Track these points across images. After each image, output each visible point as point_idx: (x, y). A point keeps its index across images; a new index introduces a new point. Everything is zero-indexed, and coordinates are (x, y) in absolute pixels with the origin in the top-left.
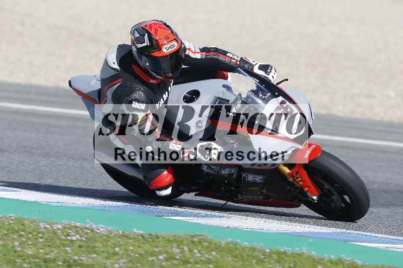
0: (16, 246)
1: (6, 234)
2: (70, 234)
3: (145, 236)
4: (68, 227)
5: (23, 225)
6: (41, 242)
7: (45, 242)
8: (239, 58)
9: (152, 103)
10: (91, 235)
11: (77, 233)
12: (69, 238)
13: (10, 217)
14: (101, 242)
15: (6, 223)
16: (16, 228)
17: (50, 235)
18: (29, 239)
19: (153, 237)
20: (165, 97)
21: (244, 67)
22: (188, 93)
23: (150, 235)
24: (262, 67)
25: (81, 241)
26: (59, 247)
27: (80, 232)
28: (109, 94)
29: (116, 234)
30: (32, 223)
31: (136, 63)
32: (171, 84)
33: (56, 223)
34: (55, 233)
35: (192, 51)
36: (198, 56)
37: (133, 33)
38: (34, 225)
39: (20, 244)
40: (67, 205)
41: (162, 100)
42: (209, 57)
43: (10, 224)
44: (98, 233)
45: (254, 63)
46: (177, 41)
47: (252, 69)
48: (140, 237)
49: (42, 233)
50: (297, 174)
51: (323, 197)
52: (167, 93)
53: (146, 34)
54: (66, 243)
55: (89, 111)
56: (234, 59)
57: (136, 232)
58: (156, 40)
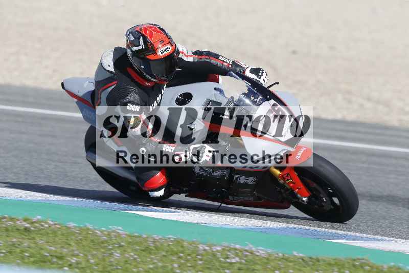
0: (175, 268)
1: (164, 256)
2: (229, 256)
3: (304, 259)
4: (227, 249)
5: (182, 247)
6: (200, 264)
7: (204, 264)
8: (231, 62)
9: (146, 105)
10: (250, 257)
11: (237, 255)
12: (228, 260)
13: (169, 238)
14: (261, 265)
15: (165, 245)
16: (175, 250)
17: (209, 257)
18: (188, 261)
19: (313, 260)
20: (158, 99)
21: (236, 70)
22: (181, 95)
23: (310, 258)
24: (253, 71)
25: (241, 263)
26: (219, 269)
27: (240, 254)
28: (104, 96)
29: (276, 257)
30: (191, 245)
31: (132, 66)
32: (165, 87)
33: (215, 245)
34: (214, 255)
35: (185, 55)
36: (191, 59)
37: (128, 36)
38: (193, 246)
39: (179, 266)
40: (226, 227)
41: (155, 102)
42: (202, 60)
43: (169, 245)
44: (258, 256)
45: (246, 67)
46: (171, 44)
47: (244, 72)
48: (301, 260)
49: (202, 255)
50: (287, 176)
51: (313, 199)
52: (160, 95)
53: (141, 37)
54: (226, 265)
55: (82, 113)
56: (226, 62)
57: (297, 255)
58: (151, 44)
